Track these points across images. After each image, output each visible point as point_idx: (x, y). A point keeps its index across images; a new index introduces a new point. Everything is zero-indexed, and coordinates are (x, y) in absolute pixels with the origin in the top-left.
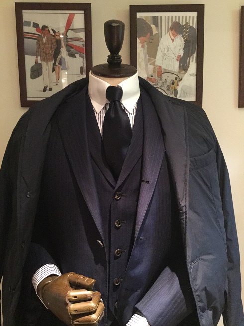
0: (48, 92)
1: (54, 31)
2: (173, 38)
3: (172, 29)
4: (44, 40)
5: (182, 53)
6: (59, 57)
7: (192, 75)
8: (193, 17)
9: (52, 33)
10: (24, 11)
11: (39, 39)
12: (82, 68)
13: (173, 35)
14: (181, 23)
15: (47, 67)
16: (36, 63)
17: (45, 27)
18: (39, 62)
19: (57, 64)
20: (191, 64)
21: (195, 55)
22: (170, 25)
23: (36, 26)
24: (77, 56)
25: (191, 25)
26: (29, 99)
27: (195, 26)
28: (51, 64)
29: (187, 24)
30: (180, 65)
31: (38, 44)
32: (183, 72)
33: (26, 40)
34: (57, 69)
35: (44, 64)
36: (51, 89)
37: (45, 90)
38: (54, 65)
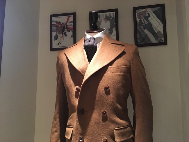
0: (60, 45)
1: (62, 23)
2: (106, 22)
3: (105, 19)
4: (59, 27)
5: (110, 27)
6: (64, 32)
7: (114, 35)
8: (114, 13)
9: (62, 24)
10: (53, 17)
11: (57, 26)
12: (72, 35)
13: (106, 21)
14: (109, 16)
15: (60, 36)
16: (56, 35)
17: (59, 22)
18: (57, 34)
19: (63, 34)
20: (113, 31)
21: (115, 27)
22: (105, 17)
23: (56, 22)
24: (70, 31)
25: (113, 16)
26: (53, 48)
27: (114, 17)
28: (61, 34)
29: (111, 16)
30: (109, 32)
31: (57, 28)
32: (111, 34)
33: (53, 27)
34: (63, 36)
35: (59, 35)
36: (61, 44)
37: (59, 44)
38: (62, 35)
